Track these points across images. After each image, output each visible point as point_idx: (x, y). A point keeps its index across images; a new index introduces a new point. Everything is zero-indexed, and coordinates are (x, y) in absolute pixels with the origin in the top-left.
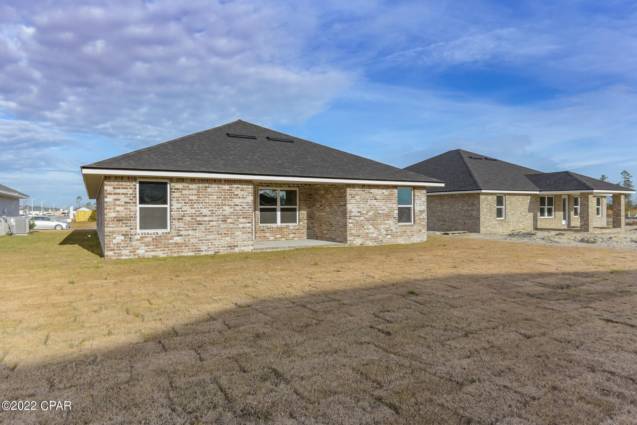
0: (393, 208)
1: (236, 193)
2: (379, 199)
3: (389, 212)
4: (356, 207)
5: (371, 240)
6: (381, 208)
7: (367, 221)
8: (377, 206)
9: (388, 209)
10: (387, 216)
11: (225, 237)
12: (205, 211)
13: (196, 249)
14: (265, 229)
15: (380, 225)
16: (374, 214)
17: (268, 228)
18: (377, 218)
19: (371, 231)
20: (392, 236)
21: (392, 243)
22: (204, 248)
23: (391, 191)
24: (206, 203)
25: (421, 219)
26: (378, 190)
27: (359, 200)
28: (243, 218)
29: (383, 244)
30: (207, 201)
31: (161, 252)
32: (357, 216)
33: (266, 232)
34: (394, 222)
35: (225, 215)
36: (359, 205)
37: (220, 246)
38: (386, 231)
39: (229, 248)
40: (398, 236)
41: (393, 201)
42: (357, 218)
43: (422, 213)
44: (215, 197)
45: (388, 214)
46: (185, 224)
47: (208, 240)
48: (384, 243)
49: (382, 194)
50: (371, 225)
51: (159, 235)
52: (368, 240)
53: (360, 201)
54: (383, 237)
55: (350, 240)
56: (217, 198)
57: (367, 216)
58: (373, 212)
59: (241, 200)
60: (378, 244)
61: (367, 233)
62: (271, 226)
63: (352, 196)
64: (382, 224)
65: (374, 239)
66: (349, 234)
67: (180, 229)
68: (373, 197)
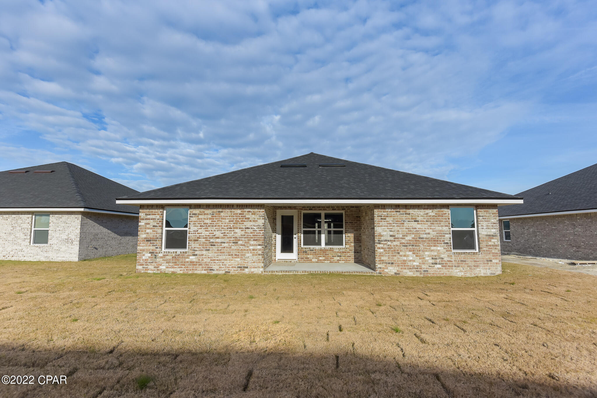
0: (443, 231)
1: (247, 216)
2: (421, 221)
3: (438, 236)
4: (387, 230)
5: (410, 269)
6: (425, 231)
7: (404, 246)
8: (419, 229)
9: (435, 233)
10: (434, 241)
11: (236, 258)
12: (218, 234)
13: (208, 267)
15: (423, 251)
16: (414, 238)
18: (419, 243)
19: (411, 258)
20: (442, 266)
21: (443, 274)
22: (215, 267)
23: (439, 211)
24: (219, 226)
25: (490, 246)
26: (419, 210)
27: (391, 222)
28: (254, 240)
29: (429, 275)
30: (220, 224)
31: (179, 269)
32: (389, 241)
34: (444, 248)
35: (236, 238)
36: (391, 227)
37: (231, 267)
38: (432, 259)
39: (239, 269)
40: (452, 266)
41: (442, 224)
42: (389, 243)
43: (493, 238)
44: (227, 221)
45: (435, 238)
46: (200, 245)
47: (220, 260)
48: (430, 274)
49: (425, 215)
50: (410, 251)
51: (178, 253)
52: (405, 269)
53: (393, 223)
54: (429, 266)
55: (381, 268)
56: (229, 221)
57: (403, 241)
58: (413, 236)
59: (252, 223)
60: (421, 274)
61: (404, 261)
63: (382, 218)
64: (426, 251)
65: (415, 268)
66: (379, 261)
67: (196, 249)
68: (412, 219)
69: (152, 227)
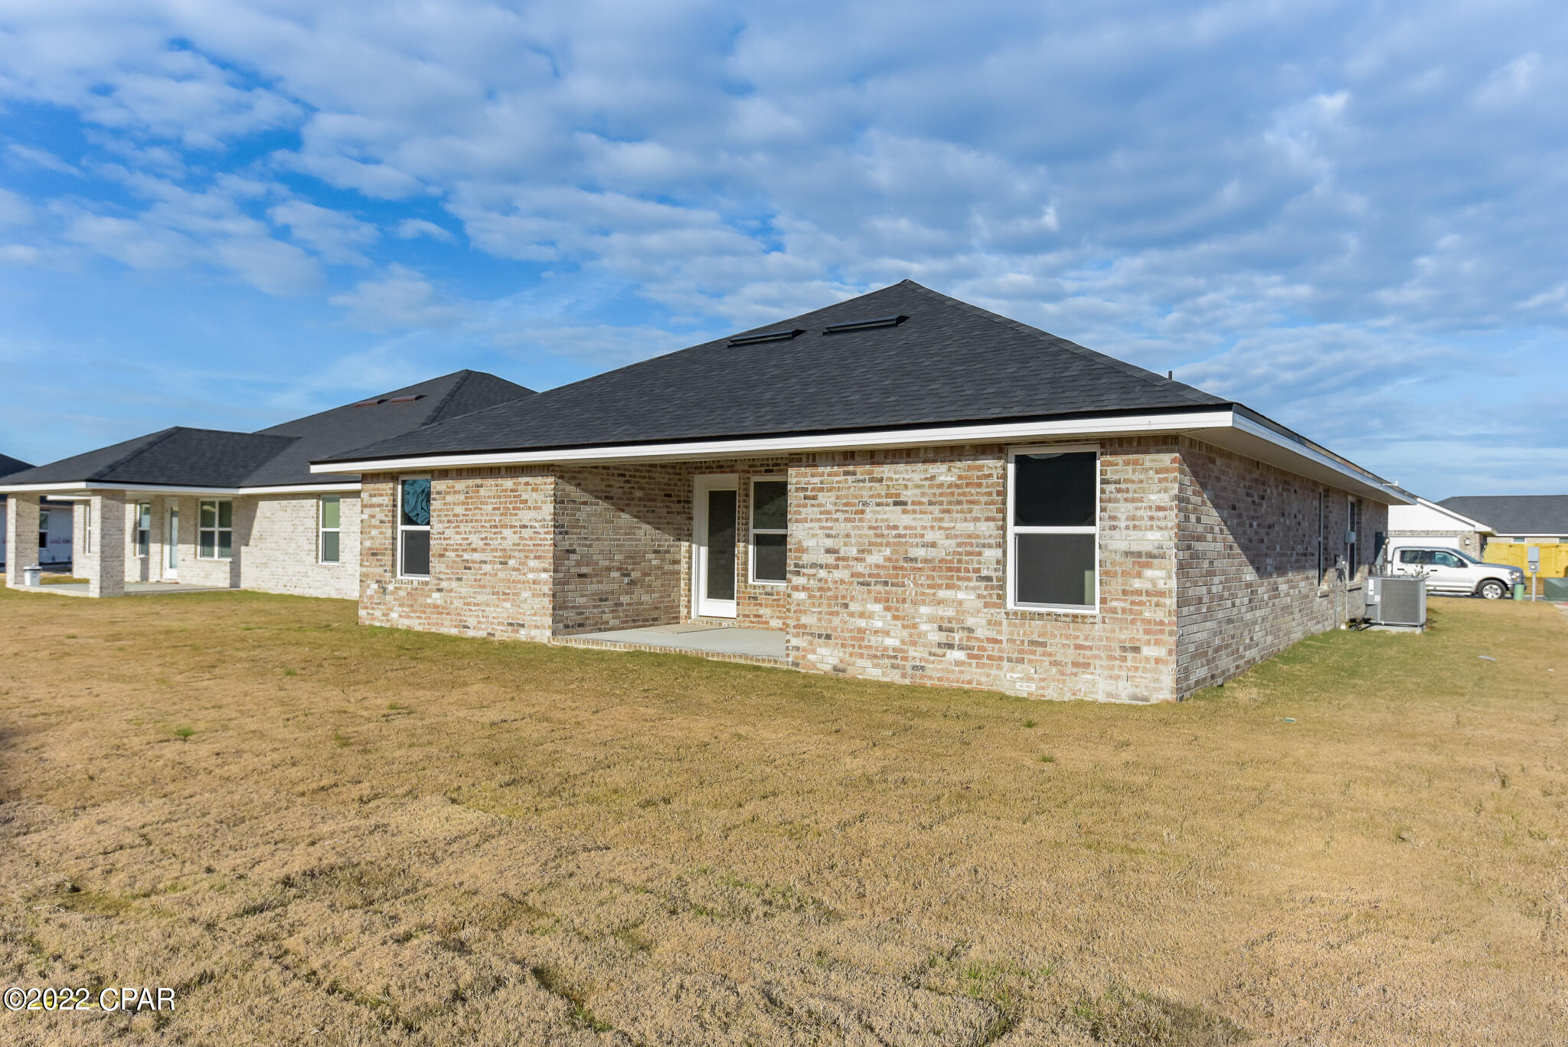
0: (978, 537)
1: (524, 497)
2: (914, 503)
3: (960, 554)
4: (820, 532)
5: (875, 656)
6: (922, 536)
7: (862, 584)
8: (905, 528)
9: (953, 542)
10: (950, 569)
11: (504, 600)
12: (475, 540)
13: (461, 621)
14: (761, 594)
15: (914, 603)
16: (889, 560)
17: (766, 594)
18: (904, 577)
19: (879, 624)
20: (970, 656)
21: (970, 682)
22: (471, 621)
23: (970, 468)
24: (477, 521)
25: (1139, 593)
26: (909, 467)
27: (830, 507)
28: (536, 558)
29: (929, 683)
30: (479, 517)
31: (417, 621)
32: (821, 567)
33: (761, 605)
34: (979, 596)
35: (505, 550)
36: (829, 524)
37: (496, 621)
38: (940, 629)
39: (510, 628)
40: (1001, 659)
41: (977, 510)
42: (822, 573)
43: (1149, 566)
44: (490, 507)
45: (951, 561)
46: (447, 568)
47: (478, 605)
48: (930, 678)
49: (927, 483)
50: (877, 600)
51: (415, 584)
52: (861, 656)
53: (837, 511)
54: (930, 654)
55: (797, 648)
56: (494, 509)
57: (860, 568)
58: (888, 552)
59: (532, 514)
60: (904, 676)
61: (861, 631)
62: (772, 588)
63: (809, 493)
64: (923, 602)
65: (890, 657)
66: (794, 627)
67: (442, 576)
68: (888, 496)
69: (378, 523)
